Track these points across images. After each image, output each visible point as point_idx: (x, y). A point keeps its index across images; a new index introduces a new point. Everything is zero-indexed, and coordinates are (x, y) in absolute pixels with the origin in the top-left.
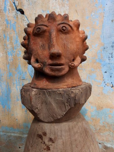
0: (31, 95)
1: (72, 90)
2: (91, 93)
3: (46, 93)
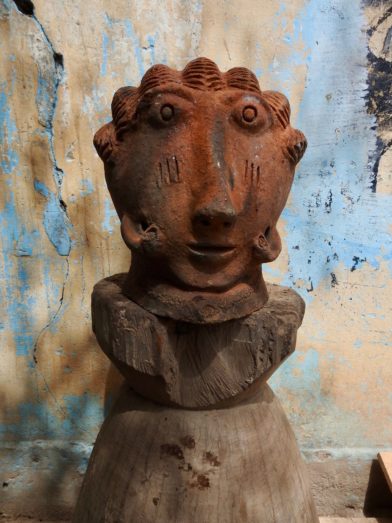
1: (281, 317)
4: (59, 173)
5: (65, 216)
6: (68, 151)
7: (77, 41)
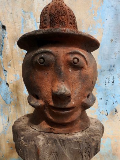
0: (38, 147)
1: (93, 137)
3: (58, 142)
4: (6, 72)
5: (8, 89)
6: (9, 63)
7: (11, 20)
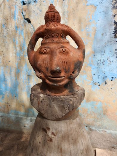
2: (84, 97)
